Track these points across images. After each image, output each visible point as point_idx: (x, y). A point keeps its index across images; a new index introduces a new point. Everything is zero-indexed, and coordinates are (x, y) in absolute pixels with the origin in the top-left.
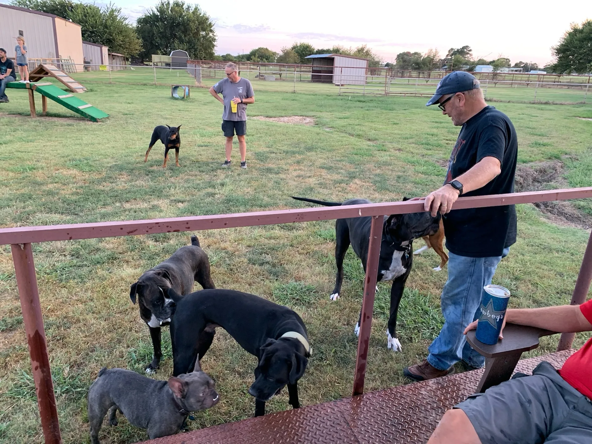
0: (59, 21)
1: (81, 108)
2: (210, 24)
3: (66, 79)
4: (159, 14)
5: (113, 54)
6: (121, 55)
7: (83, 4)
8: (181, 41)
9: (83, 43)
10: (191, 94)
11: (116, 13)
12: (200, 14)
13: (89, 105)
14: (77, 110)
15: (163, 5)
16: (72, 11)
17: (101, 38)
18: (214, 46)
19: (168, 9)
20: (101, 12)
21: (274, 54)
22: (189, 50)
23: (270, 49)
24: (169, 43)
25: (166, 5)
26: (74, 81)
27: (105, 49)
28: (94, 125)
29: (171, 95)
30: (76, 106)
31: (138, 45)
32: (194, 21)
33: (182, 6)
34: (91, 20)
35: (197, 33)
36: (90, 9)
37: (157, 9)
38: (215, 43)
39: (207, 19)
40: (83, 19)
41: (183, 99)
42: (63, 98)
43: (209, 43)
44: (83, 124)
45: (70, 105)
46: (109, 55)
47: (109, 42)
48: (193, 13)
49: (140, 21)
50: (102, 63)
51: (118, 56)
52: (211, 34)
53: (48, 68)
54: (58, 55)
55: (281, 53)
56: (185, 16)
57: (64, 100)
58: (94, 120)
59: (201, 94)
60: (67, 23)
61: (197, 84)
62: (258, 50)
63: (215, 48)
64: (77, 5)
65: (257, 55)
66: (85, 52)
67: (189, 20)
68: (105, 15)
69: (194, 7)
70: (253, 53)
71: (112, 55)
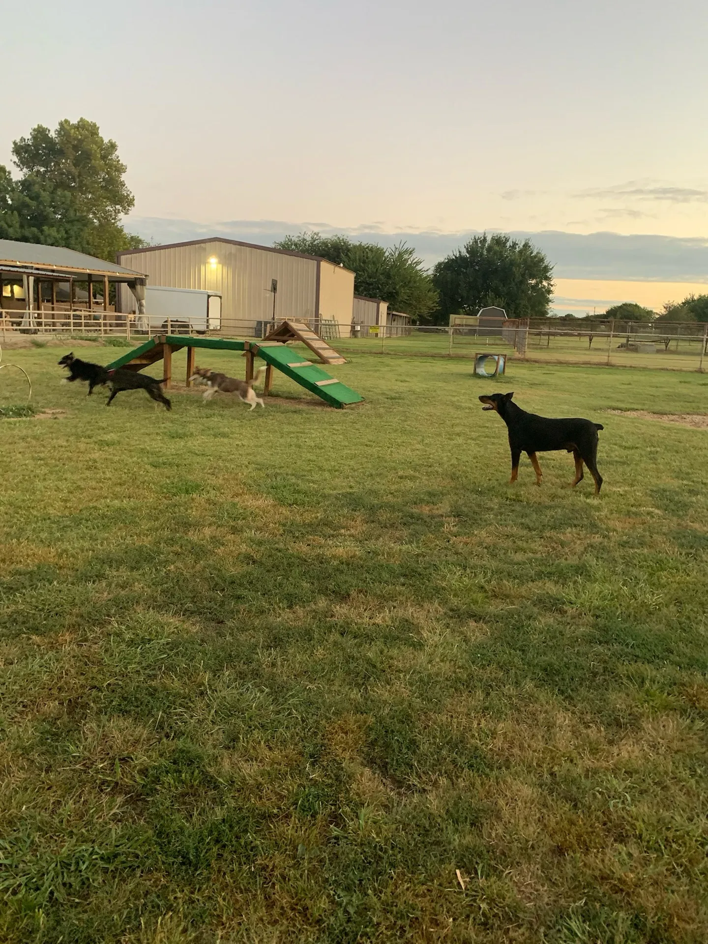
0: (325, 266)
1: (319, 384)
2: (546, 267)
3: (317, 344)
4: (468, 256)
5: (394, 313)
6: (405, 315)
7: (363, 245)
8: (498, 294)
9: (354, 297)
10: (507, 370)
11: (406, 256)
12: (532, 253)
13: (335, 381)
14: (313, 388)
15: (476, 242)
16: (347, 255)
17: (380, 291)
18: (548, 301)
19: (482, 248)
20: (387, 254)
21: (650, 313)
22: (507, 306)
23: (642, 306)
24: (478, 298)
25: (480, 242)
26: (328, 347)
27: (384, 306)
28: (336, 413)
29: (472, 372)
30: (312, 381)
31: (431, 301)
32: (519, 266)
33: (505, 243)
34: (371, 268)
35: (523, 282)
36: (372, 251)
37: (467, 249)
38: (551, 296)
39: (542, 260)
40: (360, 266)
41: (493, 377)
42: (295, 368)
43: (542, 297)
44: (319, 412)
45: (303, 379)
46: (388, 314)
47: (391, 297)
48: (520, 252)
49: (440, 267)
50: (377, 323)
51: (401, 316)
52: (545, 283)
53: (295, 327)
54: (317, 314)
55: (663, 312)
56: (507, 257)
57: (296, 371)
58: (338, 405)
59: (524, 371)
60: (337, 269)
61: (517, 355)
62: (620, 307)
63: (550, 304)
64: (355, 247)
65: (619, 315)
66: (356, 310)
67: (512, 263)
68: (390, 259)
69: (523, 243)
70: (612, 313)
71: (393, 315)
